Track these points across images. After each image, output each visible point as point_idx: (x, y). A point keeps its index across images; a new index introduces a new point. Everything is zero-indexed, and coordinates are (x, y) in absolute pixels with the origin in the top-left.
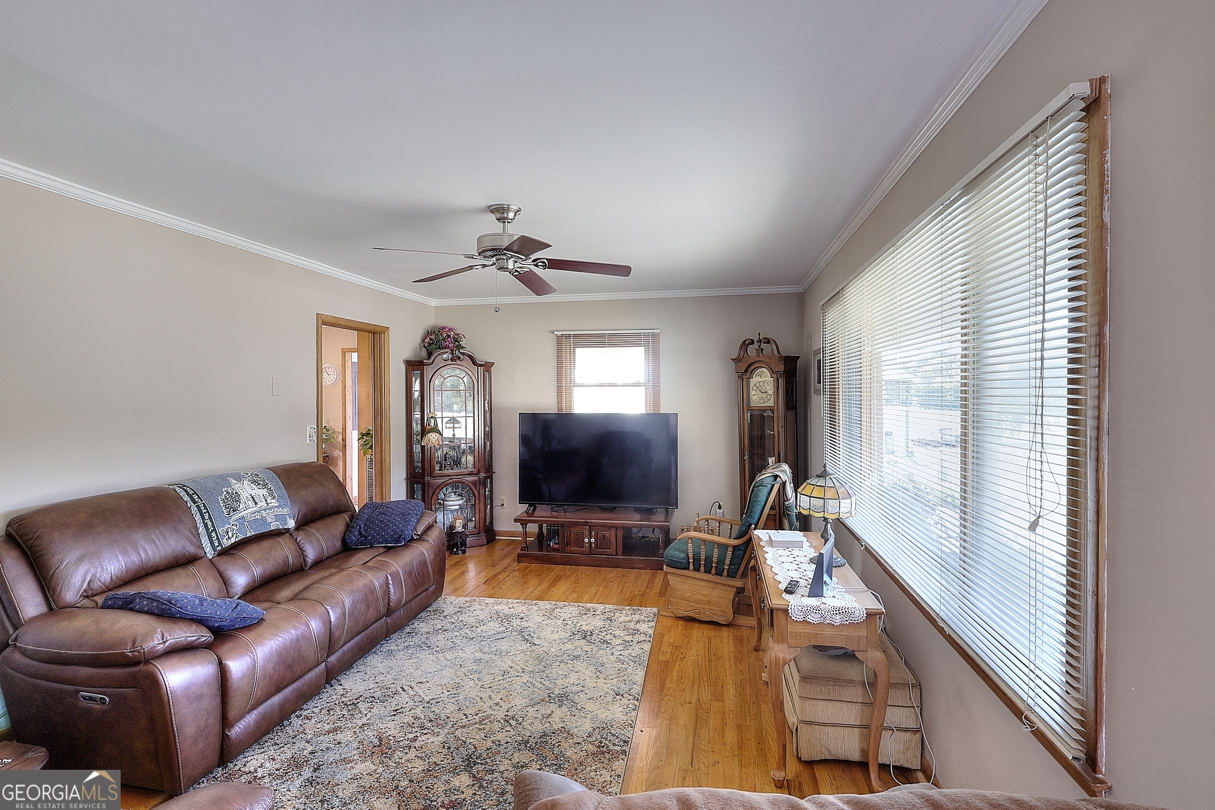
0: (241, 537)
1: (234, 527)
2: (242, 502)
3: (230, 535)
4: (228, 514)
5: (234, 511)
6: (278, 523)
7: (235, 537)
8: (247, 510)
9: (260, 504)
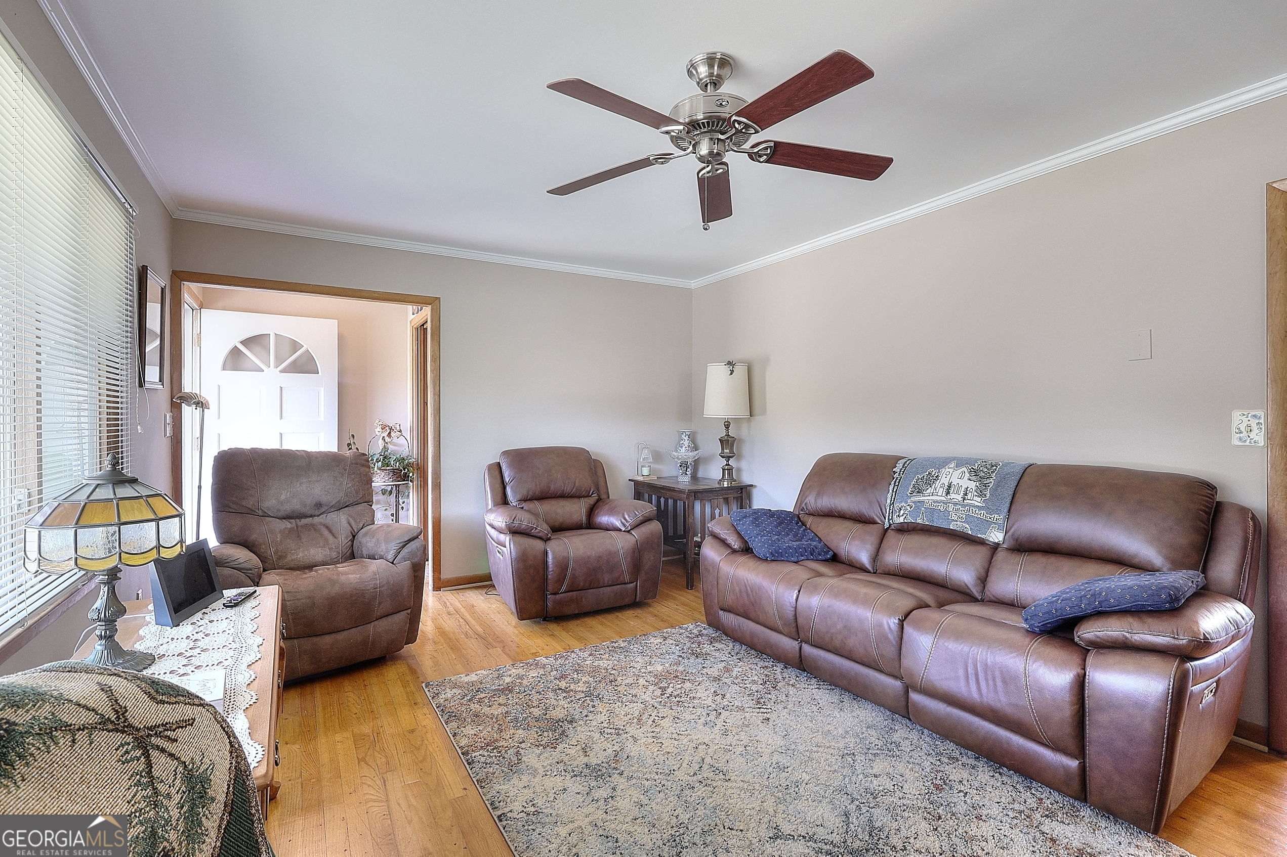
0: (910, 519)
1: (908, 507)
2: (933, 487)
3: (901, 514)
4: (911, 494)
5: (918, 492)
6: (967, 526)
7: (904, 517)
8: (934, 496)
9: (952, 496)
